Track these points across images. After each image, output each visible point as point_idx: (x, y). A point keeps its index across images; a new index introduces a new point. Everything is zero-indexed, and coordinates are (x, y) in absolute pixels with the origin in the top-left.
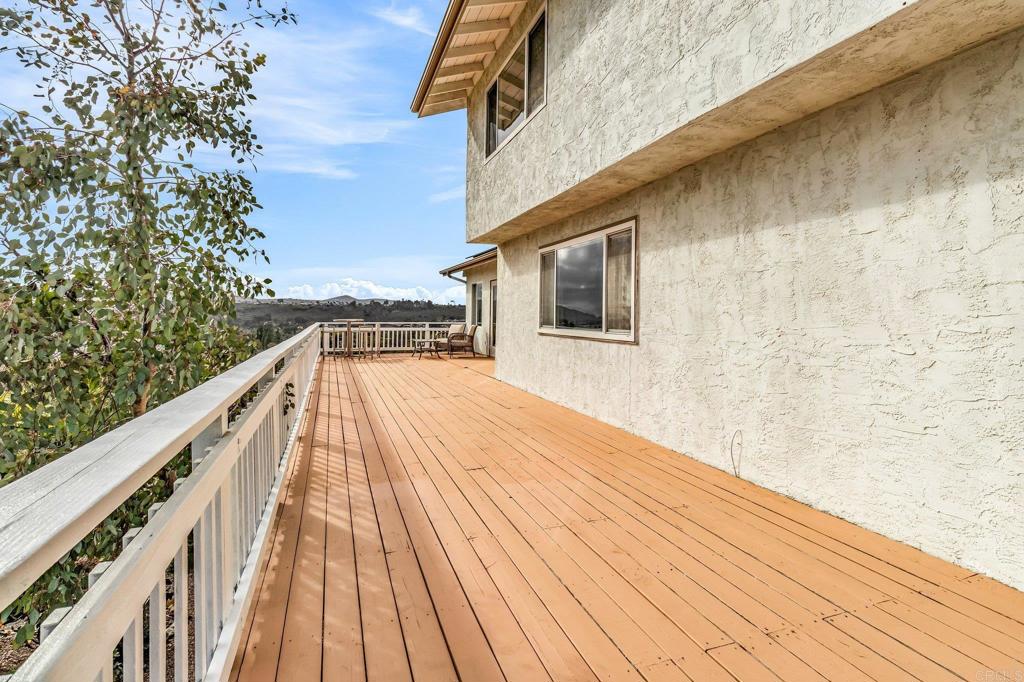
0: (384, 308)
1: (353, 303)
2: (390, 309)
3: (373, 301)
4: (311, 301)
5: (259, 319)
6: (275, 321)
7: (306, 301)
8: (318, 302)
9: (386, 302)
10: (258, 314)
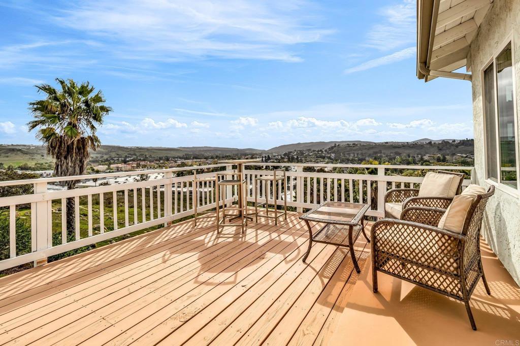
0: (453, 145)
1: (430, 143)
2: (457, 146)
3: (443, 141)
4: (403, 143)
5: (376, 153)
6: (384, 154)
7: (401, 143)
8: (407, 143)
9: (454, 141)
10: (375, 150)
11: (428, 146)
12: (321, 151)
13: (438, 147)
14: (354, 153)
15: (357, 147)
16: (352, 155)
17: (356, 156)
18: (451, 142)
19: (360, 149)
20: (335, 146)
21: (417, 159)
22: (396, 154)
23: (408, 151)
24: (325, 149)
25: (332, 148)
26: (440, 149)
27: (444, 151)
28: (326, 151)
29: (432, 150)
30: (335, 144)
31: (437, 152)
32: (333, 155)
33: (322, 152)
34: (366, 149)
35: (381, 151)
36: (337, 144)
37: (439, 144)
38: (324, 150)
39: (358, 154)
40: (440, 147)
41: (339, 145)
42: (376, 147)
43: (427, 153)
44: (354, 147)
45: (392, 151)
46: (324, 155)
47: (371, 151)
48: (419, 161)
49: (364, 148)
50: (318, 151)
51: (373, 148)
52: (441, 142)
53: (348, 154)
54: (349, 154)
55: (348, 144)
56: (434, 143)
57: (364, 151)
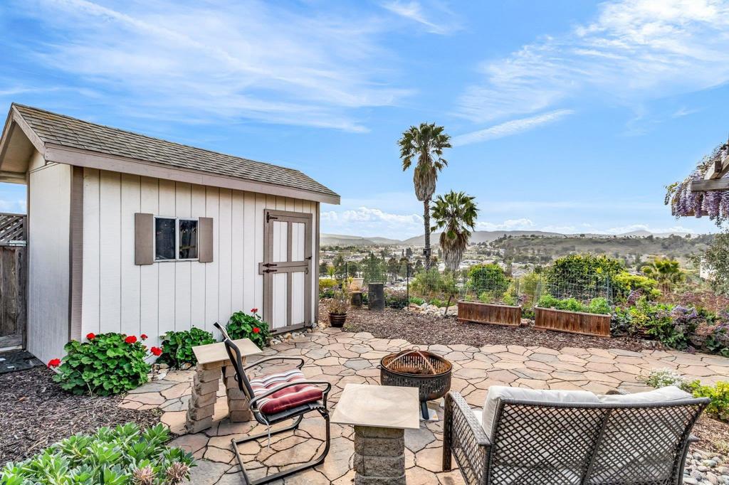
11: (647, 242)
12: (484, 244)
13: (663, 244)
14: (532, 249)
15: (538, 241)
16: (530, 251)
17: (536, 252)
18: (683, 237)
19: (542, 244)
20: (505, 238)
21: (630, 261)
22: (597, 252)
23: (614, 249)
24: (490, 241)
25: (501, 240)
26: (666, 248)
27: (673, 251)
28: (491, 244)
29: (653, 247)
30: (505, 235)
31: (661, 251)
32: (502, 251)
33: (486, 246)
34: (551, 243)
35: (574, 247)
36: (508, 236)
37: (665, 239)
38: (488, 244)
39: (539, 251)
40: (666, 243)
41: (510, 236)
42: (565, 242)
43: (645, 252)
44: (533, 240)
45: (591, 248)
46: (488, 250)
47: (559, 247)
48: (634, 264)
49: (548, 242)
50: (480, 244)
51: (561, 242)
52: (667, 237)
53: (524, 250)
54: (526, 250)
55: (524, 236)
56: (657, 238)
57: (548, 247)
